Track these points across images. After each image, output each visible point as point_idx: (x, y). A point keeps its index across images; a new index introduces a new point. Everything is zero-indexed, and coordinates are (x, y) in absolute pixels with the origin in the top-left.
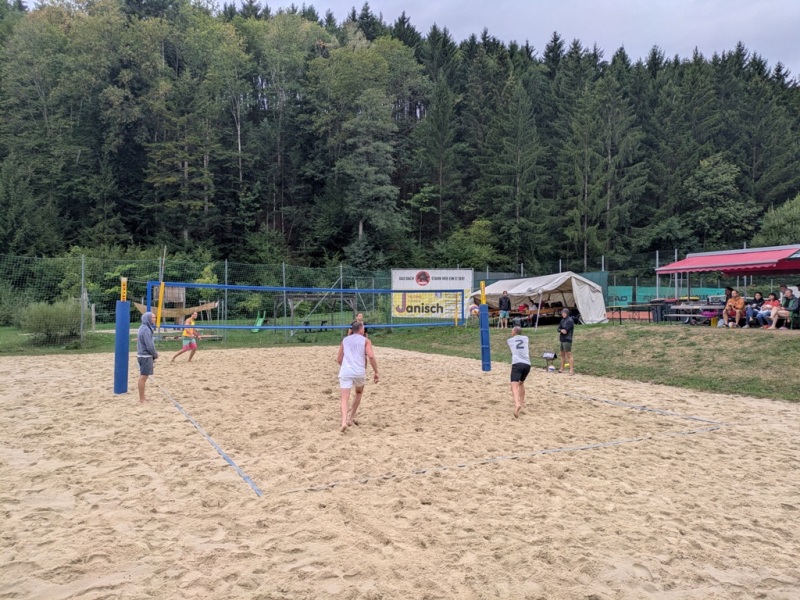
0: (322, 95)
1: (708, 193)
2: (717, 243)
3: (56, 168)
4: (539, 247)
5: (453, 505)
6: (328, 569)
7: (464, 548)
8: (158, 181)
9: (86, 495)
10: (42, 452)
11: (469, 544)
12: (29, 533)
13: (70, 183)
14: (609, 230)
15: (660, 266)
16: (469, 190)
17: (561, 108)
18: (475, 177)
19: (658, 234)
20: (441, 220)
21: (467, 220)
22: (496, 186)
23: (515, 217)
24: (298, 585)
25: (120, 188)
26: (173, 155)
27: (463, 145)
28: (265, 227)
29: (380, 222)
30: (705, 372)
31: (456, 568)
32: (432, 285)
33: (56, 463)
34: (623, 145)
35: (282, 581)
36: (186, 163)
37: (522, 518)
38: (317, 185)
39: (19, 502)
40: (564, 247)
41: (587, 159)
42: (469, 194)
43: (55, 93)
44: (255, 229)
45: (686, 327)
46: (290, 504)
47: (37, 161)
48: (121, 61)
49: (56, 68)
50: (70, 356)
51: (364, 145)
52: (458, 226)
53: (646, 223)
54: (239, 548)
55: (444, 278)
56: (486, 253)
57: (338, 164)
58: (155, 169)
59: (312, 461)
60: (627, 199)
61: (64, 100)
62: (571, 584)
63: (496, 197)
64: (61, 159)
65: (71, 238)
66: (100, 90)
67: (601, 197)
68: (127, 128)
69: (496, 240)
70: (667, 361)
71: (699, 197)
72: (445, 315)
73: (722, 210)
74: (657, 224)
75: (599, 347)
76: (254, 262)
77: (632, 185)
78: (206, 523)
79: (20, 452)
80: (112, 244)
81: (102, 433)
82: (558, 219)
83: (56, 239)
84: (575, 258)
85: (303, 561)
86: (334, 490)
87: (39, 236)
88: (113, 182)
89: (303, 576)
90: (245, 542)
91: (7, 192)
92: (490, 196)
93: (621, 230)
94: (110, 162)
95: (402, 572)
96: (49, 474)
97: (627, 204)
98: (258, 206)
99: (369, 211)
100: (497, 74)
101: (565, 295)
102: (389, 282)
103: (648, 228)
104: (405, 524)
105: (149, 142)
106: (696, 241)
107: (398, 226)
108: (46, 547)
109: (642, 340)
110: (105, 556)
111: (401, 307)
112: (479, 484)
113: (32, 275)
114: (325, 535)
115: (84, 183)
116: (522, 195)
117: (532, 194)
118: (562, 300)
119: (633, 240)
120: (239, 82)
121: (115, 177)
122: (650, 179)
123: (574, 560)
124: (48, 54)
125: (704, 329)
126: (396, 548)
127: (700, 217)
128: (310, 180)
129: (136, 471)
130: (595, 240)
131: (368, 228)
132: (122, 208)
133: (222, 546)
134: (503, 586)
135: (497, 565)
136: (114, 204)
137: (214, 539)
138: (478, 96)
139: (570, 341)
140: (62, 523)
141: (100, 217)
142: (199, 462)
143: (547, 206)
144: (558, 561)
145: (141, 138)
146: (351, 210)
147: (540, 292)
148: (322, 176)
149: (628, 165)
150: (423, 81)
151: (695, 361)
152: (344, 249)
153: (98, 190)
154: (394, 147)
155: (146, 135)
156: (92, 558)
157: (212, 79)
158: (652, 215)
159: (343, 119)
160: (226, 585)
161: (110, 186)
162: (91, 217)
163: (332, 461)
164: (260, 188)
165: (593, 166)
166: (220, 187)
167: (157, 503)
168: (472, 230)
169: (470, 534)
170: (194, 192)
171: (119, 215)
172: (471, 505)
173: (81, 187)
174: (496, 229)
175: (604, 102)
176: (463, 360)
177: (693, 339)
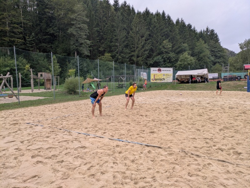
1: (166, 50)
19: (156, 60)
21: (102, 53)
22: (112, 43)
27: (98, 28)
32: (162, 72)
51: (78, 24)
53: (151, 57)
55: (165, 70)
71: (164, 51)
72: (166, 81)
74: (154, 58)
99: (81, 48)
103: (151, 58)
111: (153, 79)
119: (149, 62)
122: (152, 45)
127: (164, 56)
146: (73, 47)
149: (146, 41)
158: (152, 55)
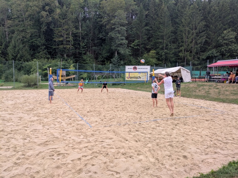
0: (105, 13)
1: (225, 42)
2: (228, 57)
3: (28, 36)
4: (171, 59)
5: (145, 132)
6: (111, 146)
7: (148, 142)
8: (57, 39)
9: (45, 126)
10: (32, 115)
11: (150, 142)
12: (32, 135)
13: (32, 41)
14: (193, 53)
15: (209, 65)
16: (149, 41)
17: (179, 15)
18: (151, 37)
19: (208, 55)
20: (140, 51)
21: (148, 51)
22: (158, 40)
23: (163, 50)
24: (104, 150)
25: (46, 42)
26: (61, 32)
27: (148, 27)
28: (88, 53)
29: (122, 52)
30: (221, 97)
31: (146, 147)
32: (138, 70)
33: (36, 118)
34: (199, 26)
35: (99, 149)
36: (65, 34)
37: (165, 135)
38: (103, 41)
39: (28, 127)
40: (179, 59)
41: (187, 31)
42: (149, 43)
43: (27, 14)
44: (85, 54)
45: (216, 83)
46: (100, 130)
47: (23, 34)
48: (46, 4)
49: (27, 6)
50: (35, 90)
51: (117, 28)
52: (145, 52)
53: (205, 51)
54: (87, 140)
55: (141, 69)
56: (154, 61)
57: (109, 34)
58: (56, 36)
59: (105, 119)
60: (199, 44)
61: (30, 16)
62: (178, 152)
63: (158, 43)
64: (29, 33)
65: (33, 57)
66: (40, 13)
67: (191, 43)
68: (48, 24)
69: (157, 57)
70: (209, 93)
71: (223, 43)
72: (141, 80)
73: (230, 47)
74: (208, 51)
75: (189, 89)
76: (85, 64)
77: (201, 39)
78: (78, 134)
79: (26, 115)
80: (44, 58)
81: (47, 111)
82: (177, 50)
83: (29, 57)
84: (182, 62)
85: (104, 144)
86: (111, 127)
87: (24, 56)
88: (44, 40)
89: (105, 148)
90: (89, 139)
91: (15, 43)
92: (156, 43)
93: (197, 53)
94: (43, 34)
95: (131, 148)
96: (35, 121)
97: (199, 45)
98: (86, 47)
99: (119, 48)
100: (159, 5)
101: (178, 73)
102: (124, 70)
103: (205, 53)
104: (132, 136)
105: (54, 28)
106: (221, 57)
107: (127, 53)
108: (37, 138)
109: (202, 87)
110: (53, 141)
111: (128, 77)
112: (152, 126)
113: (23, 67)
114: (110, 138)
115: (36, 40)
116: (166, 43)
117: (169, 42)
118: (177, 75)
120: (80, 9)
121: (45, 39)
122: (207, 37)
123: (179, 146)
124: (25, 2)
125: (222, 84)
126: (129, 142)
127: (223, 49)
128: (101, 39)
129: (58, 120)
130: (188, 56)
131: (118, 53)
132: (47, 48)
133: (83, 140)
134: (159, 152)
135: (158, 147)
136: (45, 47)
137: (80, 138)
138: (153, 12)
139: (180, 87)
140: (40, 133)
141: (41, 50)
142: (74, 119)
143: (173, 46)
144: (175, 147)
145: (52, 27)
146: (113, 48)
147: (171, 72)
148: (105, 38)
149: (200, 33)
150: (136, 7)
151: (218, 93)
152: (111, 60)
153: (40, 42)
154: (126, 28)
155: (53, 26)
156: (49, 141)
157: (72, 8)
158: (207, 48)
159: (111, 20)
160: (85, 149)
161: (43, 41)
162: (38, 50)
163: (110, 119)
164: (86, 41)
165: (189, 33)
166: (75, 41)
167: (64, 129)
168: (150, 54)
169: (150, 139)
170: (67, 43)
171: (46, 50)
172: (150, 132)
173: (36, 42)
174: (157, 53)
175: (193, 13)
176: (147, 93)
177: (218, 87)
